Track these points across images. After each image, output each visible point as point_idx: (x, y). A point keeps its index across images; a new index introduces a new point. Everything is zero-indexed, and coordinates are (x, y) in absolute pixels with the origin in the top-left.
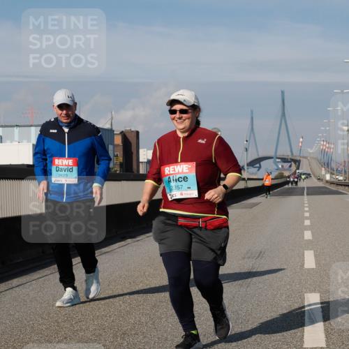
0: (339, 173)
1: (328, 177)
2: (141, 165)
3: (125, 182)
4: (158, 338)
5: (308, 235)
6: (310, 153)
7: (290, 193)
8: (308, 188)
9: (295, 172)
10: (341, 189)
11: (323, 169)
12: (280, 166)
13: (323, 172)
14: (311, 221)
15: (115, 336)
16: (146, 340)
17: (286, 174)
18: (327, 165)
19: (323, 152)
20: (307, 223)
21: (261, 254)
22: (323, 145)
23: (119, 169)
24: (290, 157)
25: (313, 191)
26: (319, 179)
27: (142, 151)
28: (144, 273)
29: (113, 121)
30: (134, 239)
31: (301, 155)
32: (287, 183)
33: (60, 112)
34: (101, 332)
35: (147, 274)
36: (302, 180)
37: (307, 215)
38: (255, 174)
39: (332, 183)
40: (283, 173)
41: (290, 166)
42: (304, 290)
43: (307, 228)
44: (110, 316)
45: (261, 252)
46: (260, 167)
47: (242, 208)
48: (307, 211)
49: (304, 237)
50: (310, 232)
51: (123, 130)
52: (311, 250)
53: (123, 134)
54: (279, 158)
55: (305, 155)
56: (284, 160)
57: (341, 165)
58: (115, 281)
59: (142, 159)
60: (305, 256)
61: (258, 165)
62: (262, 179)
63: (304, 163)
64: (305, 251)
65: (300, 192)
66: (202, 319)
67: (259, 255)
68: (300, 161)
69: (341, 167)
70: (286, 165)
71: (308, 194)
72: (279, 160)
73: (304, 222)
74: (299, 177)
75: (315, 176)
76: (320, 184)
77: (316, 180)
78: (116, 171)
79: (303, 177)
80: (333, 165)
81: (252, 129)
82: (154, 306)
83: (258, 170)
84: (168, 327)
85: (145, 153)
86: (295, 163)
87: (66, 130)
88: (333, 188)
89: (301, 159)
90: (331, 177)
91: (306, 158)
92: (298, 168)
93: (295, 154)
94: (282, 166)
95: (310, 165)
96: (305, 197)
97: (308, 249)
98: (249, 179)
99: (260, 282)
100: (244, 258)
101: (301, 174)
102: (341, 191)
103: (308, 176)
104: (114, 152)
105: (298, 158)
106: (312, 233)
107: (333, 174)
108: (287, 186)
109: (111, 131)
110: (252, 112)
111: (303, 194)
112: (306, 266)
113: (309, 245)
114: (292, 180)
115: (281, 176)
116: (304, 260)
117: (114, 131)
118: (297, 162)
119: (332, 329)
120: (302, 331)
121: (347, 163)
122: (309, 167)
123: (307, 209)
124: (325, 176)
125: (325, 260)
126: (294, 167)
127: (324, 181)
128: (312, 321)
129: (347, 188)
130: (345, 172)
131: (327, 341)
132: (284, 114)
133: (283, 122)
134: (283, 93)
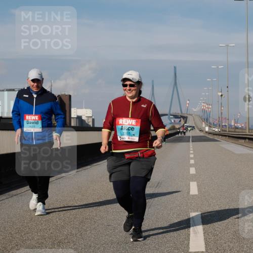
0: (215, 126)
1: (207, 129)
2: (72, 119)
4: (85, 245)
5: (192, 171)
6: (194, 112)
7: (180, 140)
8: (193, 137)
9: (184, 125)
10: (216, 138)
11: (204, 123)
12: (173, 121)
13: (204, 126)
14: (195, 161)
17: (177, 126)
18: (206, 120)
19: (204, 111)
20: (192, 162)
21: (158, 185)
22: (204, 106)
24: (180, 114)
25: (197, 139)
26: (201, 130)
27: (73, 110)
28: (74, 198)
29: (52, 88)
31: (188, 113)
32: (178, 133)
33: (33, 84)
35: (76, 198)
36: (188, 131)
37: (192, 156)
39: (210, 133)
40: (175, 126)
41: (180, 121)
42: (190, 210)
43: (192, 166)
44: (49, 230)
45: (159, 183)
48: (192, 154)
49: (189, 172)
50: (194, 168)
51: (60, 94)
52: (195, 181)
53: (60, 98)
54: (172, 115)
55: (191, 113)
56: (176, 117)
57: (216, 120)
59: (72, 116)
60: (191, 186)
63: (190, 119)
64: (191, 183)
65: (187, 140)
66: (117, 231)
68: (187, 117)
69: (216, 122)
70: (177, 120)
71: (192, 141)
72: (172, 117)
73: (189, 162)
74: (186, 129)
75: (198, 129)
76: (202, 134)
77: (198, 131)
78: (54, 124)
79: (189, 129)
80: (211, 120)
81: (153, 94)
82: (82, 222)
84: (92, 237)
85: (76, 111)
86: (184, 119)
87: (35, 96)
88: (211, 137)
89: (188, 116)
90: (209, 129)
91: (190, 115)
92: (186, 123)
93: (183, 112)
94: (174, 121)
95: (194, 120)
96: (191, 144)
97: (193, 181)
101: (188, 126)
103: (193, 128)
105: (185, 115)
106: (195, 169)
107: (211, 127)
108: (177, 136)
110: (153, 81)
111: (189, 141)
112: (191, 193)
113: (193, 178)
114: (181, 130)
115: (173, 128)
116: (189, 189)
118: (185, 118)
119: (209, 239)
120: (189, 239)
121: (220, 119)
122: (193, 122)
123: (192, 152)
124: (205, 128)
125: (205, 189)
126: (183, 122)
127: (204, 132)
128: (195, 233)
129: (220, 137)
130: (219, 125)
131: (206, 247)
132: (176, 83)
133: (175, 88)
134: (175, 68)
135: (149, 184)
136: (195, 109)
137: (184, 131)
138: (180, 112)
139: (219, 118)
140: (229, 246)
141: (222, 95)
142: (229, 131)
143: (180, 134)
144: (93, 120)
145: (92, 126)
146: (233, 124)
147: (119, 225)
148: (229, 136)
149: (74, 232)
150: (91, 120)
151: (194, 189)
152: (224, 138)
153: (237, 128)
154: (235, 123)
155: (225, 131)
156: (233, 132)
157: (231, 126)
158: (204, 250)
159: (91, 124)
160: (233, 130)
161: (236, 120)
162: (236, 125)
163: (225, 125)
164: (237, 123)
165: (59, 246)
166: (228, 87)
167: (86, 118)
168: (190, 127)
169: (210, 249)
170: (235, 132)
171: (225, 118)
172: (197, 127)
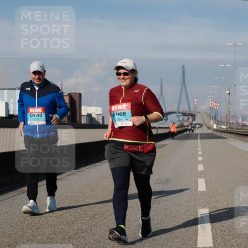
0: (223, 123)
1: (215, 126)
2: (82, 117)
4: (94, 240)
5: (201, 168)
6: (202, 109)
7: (188, 137)
8: (201, 134)
9: (192, 123)
10: (224, 135)
11: (212, 121)
12: (181, 119)
13: (212, 123)
14: (203, 158)
15: (64, 239)
16: (86, 241)
17: (185, 124)
18: (214, 118)
19: (212, 108)
20: (200, 159)
21: (167, 181)
22: (212, 104)
23: (67, 120)
24: (188, 112)
25: (204, 137)
26: (209, 128)
27: (83, 108)
28: (84, 194)
30: (77, 170)
31: (196, 111)
33: (34, 76)
34: (54, 236)
35: (86, 194)
36: (196, 129)
37: (200, 153)
39: (218, 131)
40: (183, 124)
41: (188, 119)
42: (198, 207)
43: (200, 162)
44: (60, 225)
45: (167, 180)
46: (167, 119)
48: (200, 151)
49: (197, 169)
50: (202, 165)
51: (70, 92)
52: (203, 178)
53: (70, 96)
54: (180, 113)
55: (199, 111)
56: (184, 114)
57: (224, 118)
58: (64, 200)
59: (83, 114)
60: (199, 182)
62: (169, 128)
63: (198, 117)
64: (199, 179)
65: (195, 137)
68: (195, 115)
70: (186, 118)
71: (201, 139)
72: (181, 114)
73: (197, 158)
75: (206, 126)
76: (210, 131)
77: (206, 128)
78: (65, 121)
79: (197, 126)
80: (219, 118)
81: (162, 92)
82: (92, 218)
83: (166, 121)
84: (102, 232)
85: (86, 109)
86: (192, 117)
87: (37, 88)
88: (218, 134)
89: (196, 114)
90: (217, 126)
91: (198, 112)
92: (194, 120)
93: (191, 110)
94: (183, 119)
95: (202, 118)
96: (199, 141)
97: (201, 177)
98: (159, 128)
99: (166, 201)
100: (156, 184)
101: (196, 124)
102: (224, 136)
103: (201, 125)
105: (194, 113)
106: (204, 166)
107: (219, 124)
108: (186, 133)
110: (161, 80)
111: (197, 139)
112: (199, 189)
113: (201, 175)
114: (189, 128)
115: (182, 126)
116: (198, 186)
118: (193, 116)
119: (217, 234)
120: (197, 235)
121: (228, 117)
122: (201, 120)
123: (200, 149)
124: (212, 125)
125: (213, 185)
126: (191, 120)
127: (212, 129)
128: (204, 229)
129: (228, 134)
130: (227, 123)
131: (214, 243)
132: (184, 82)
133: (184, 87)
134: (183, 66)
135: (157, 180)
136: (203, 107)
137: (193, 129)
138: (188, 110)
139: (227, 115)
140: (236, 241)
141: (229, 94)
142: (237, 129)
143: (188, 132)
144: (103, 118)
145: (101, 123)
146: (240, 121)
148: (236, 134)
149: (84, 227)
150: (100, 118)
151: (202, 185)
152: (232, 135)
153: (245, 126)
154: (242, 120)
155: (233, 128)
156: (240, 129)
157: (239, 123)
158: (211, 245)
159: (101, 121)
160: (241, 128)
161: (244, 118)
162: (243, 122)
163: (233, 123)
164: (245, 121)
165: (69, 241)
166: (235, 85)
167: (96, 116)
168: (198, 124)
169: (218, 244)
170: (242, 129)
171: (233, 116)
172: (205, 124)
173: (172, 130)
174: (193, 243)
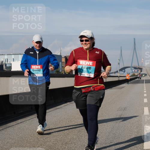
3: (66, 78)
4: (81, 145)
5: (145, 100)
7: (138, 82)
8: (145, 80)
12: (133, 71)
14: (147, 94)
15: (62, 144)
16: (76, 146)
17: (136, 74)
20: (145, 95)
21: (125, 109)
23: (64, 73)
24: (138, 67)
25: (148, 82)
29: (61, 52)
30: (70, 103)
32: (137, 78)
35: (76, 117)
36: (143, 77)
37: (145, 92)
38: (123, 74)
40: (135, 74)
41: (138, 71)
43: (145, 97)
44: (60, 136)
46: (125, 71)
47: (117, 89)
48: (145, 90)
52: (147, 107)
53: (66, 57)
54: (133, 67)
56: (135, 68)
60: (144, 109)
61: (124, 70)
62: (126, 77)
63: (144, 69)
67: (124, 109)
70: (136, 70)
71: (145, 83)
72: (133, 68)
73: (144, 95)
75: (149, 75)
77: (149, 76)
79: (143, 75)
81: (121, 55)
83: (124, 73)
91: (144, 67)
92: (141, 72)
94: (134, 71)
96: (144, 84)
98: (120, 76)
100: (118, 111)
101: (142, 74)
104: (62, 65)
105: (141, 67)
106: (147, 99)
108: (136, 79)
109: (60, 56)
110: (121, 47)
111: (143, 83)
112: (145, 114)
113: (146, 105)
115: (134, 75)
116: (144, 111)
117: (62, 56)
118: (141, 69)
120: (143, 142)
122: (146, 71)
126: (139, 71)
132: (135, 48)
133: (135, 51)
134: (134, 39)
135: (119, 108)
137: (140, 77)
138: (138, 65)
143: (138, 79)
147: (102, 133)
149: (74, 137)
168: (144, 74)
172: (148, 74)
173: (127, 78)
174: (141, 146)
